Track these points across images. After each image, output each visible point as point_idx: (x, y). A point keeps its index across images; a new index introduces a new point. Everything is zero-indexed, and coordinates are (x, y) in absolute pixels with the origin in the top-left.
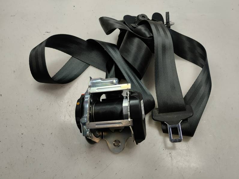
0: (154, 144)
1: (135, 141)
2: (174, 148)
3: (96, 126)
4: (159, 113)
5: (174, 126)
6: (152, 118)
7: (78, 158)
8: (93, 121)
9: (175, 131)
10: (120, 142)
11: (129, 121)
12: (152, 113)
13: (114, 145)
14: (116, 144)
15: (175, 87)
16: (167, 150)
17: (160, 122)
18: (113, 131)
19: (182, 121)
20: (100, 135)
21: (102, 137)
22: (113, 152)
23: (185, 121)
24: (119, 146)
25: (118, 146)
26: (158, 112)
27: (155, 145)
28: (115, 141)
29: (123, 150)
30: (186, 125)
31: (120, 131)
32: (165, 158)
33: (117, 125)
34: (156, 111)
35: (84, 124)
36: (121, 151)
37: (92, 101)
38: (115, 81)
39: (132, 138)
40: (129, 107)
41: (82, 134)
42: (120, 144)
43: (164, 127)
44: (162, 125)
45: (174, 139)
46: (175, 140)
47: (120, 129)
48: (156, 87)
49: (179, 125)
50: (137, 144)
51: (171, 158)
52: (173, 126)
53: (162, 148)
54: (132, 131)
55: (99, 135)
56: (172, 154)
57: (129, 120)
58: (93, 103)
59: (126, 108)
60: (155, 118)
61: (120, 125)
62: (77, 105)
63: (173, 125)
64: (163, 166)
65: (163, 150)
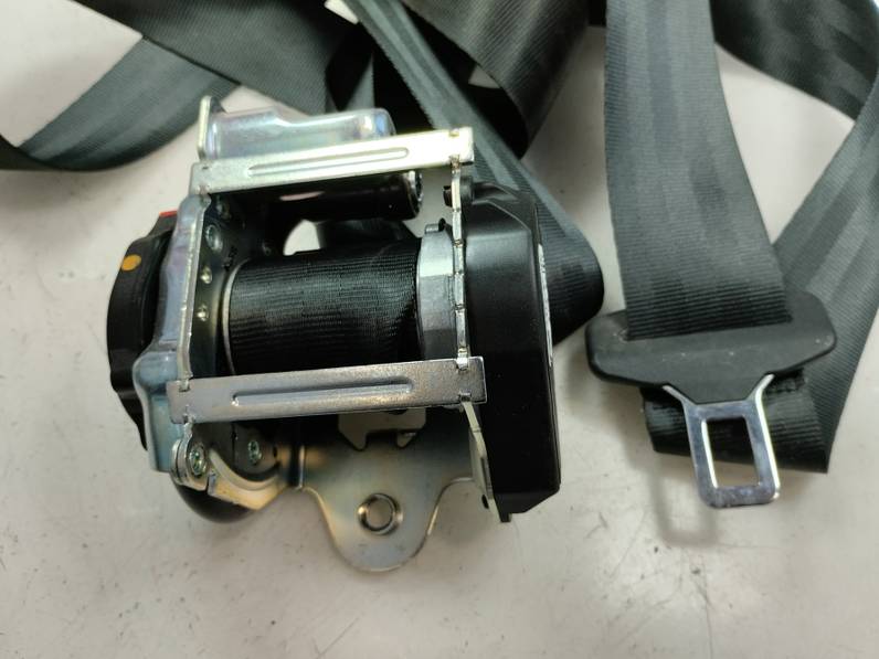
0: (601, 518)
1: (492, 503)
2: (707, 538)
3: (235, 403)
4: (630, 337)
5: (724, 409)
6: (589, 361)
7: (136, 606)
8: (222, 371)
9: (732, 440)
10: (396, 506)
11: (462, 371)
12: (588, 337)
13: (364, 522)
14: (374, 521)
15: (719, 193)
16: (677, 553)
17: (637, 389)
18: (360, 442)
19: (769, 378)
20: (277, 466)
21: (292, 476)
22: (361, 568)
23: (785, 379)
24: (395, 528)
25: (389, 529)
26: (624, 332)
27: (605, 524)
28: (370, 501)
29: (418, 551)
30: (798, 404)
31: (402, 441)
32: (667, 601)
33: (381, 397)
34: (611, 324)
35: (159, 391)
36: (404, 563)
37: (217, 244)
38: (368, 118)
39: (476, 483)
40: (459, 280)
41: (145, 457)
42: (400, 517)
43: (662, 419)
44: (650, 405)
45: (728, 488)
46: (736, 492)
47: (404, 432)
48: (612, 186)
49: (754, 405)
50: (505, 518)
51: (701, 598)
52: (719, 410)
53: (648, 541)
54: (478, 438)
55: (269, 462)
56: (710, 577)
57: (463, 359)
58: (227, 259)
59: (441, 291)
60: (608, 366)
61: (402, 395)
62: (121, 271)
63: (720, 405)
64: (655, 650)
65: (656, 550)
